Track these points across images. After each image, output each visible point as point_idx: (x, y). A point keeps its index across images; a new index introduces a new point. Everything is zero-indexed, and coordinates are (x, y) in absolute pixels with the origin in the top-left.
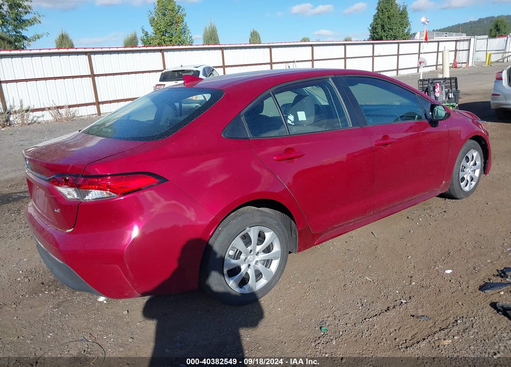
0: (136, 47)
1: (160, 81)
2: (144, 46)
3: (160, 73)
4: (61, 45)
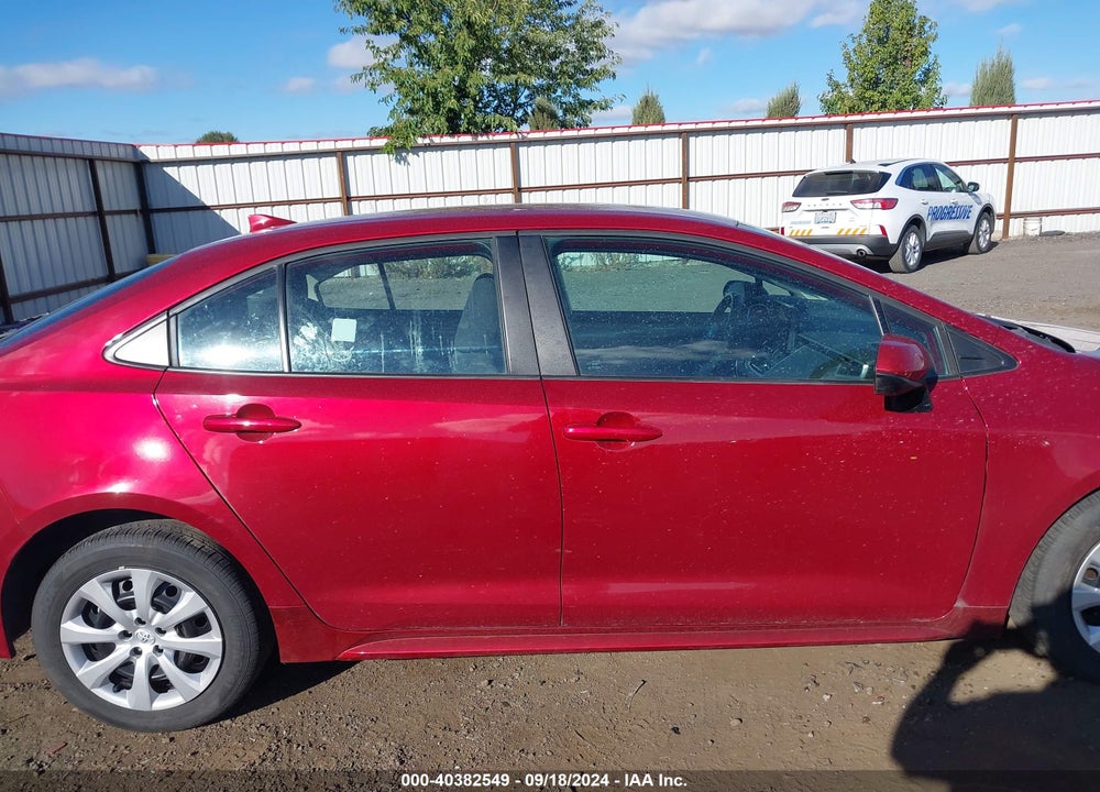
0: (792, 117)
1: (794, 196)
2: (826, 115)
3: (800, 178)
4: (641, 118)
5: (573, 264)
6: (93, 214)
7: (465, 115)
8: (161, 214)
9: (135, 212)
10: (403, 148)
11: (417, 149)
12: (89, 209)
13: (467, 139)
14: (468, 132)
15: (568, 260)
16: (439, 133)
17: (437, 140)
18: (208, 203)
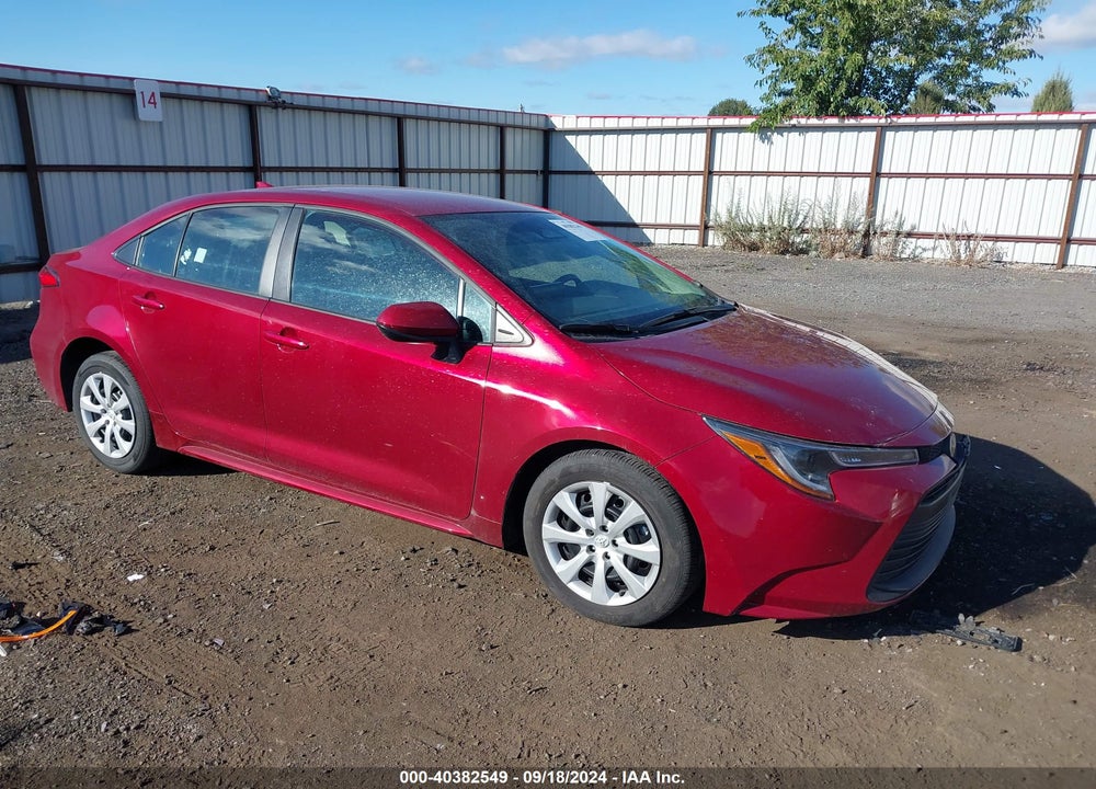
5: (925, 255)
6: (496, 171)
7: (836, 98)
8: (558, 176)
9: (536, 172)
10: (768, 128)
11: (781, 130)
12: (493, 167)
13: (834, 121)
14: (835, 114)
15: (919, 250)
16: (808, 116)
17: (803, 121)
18: (594, 168)
